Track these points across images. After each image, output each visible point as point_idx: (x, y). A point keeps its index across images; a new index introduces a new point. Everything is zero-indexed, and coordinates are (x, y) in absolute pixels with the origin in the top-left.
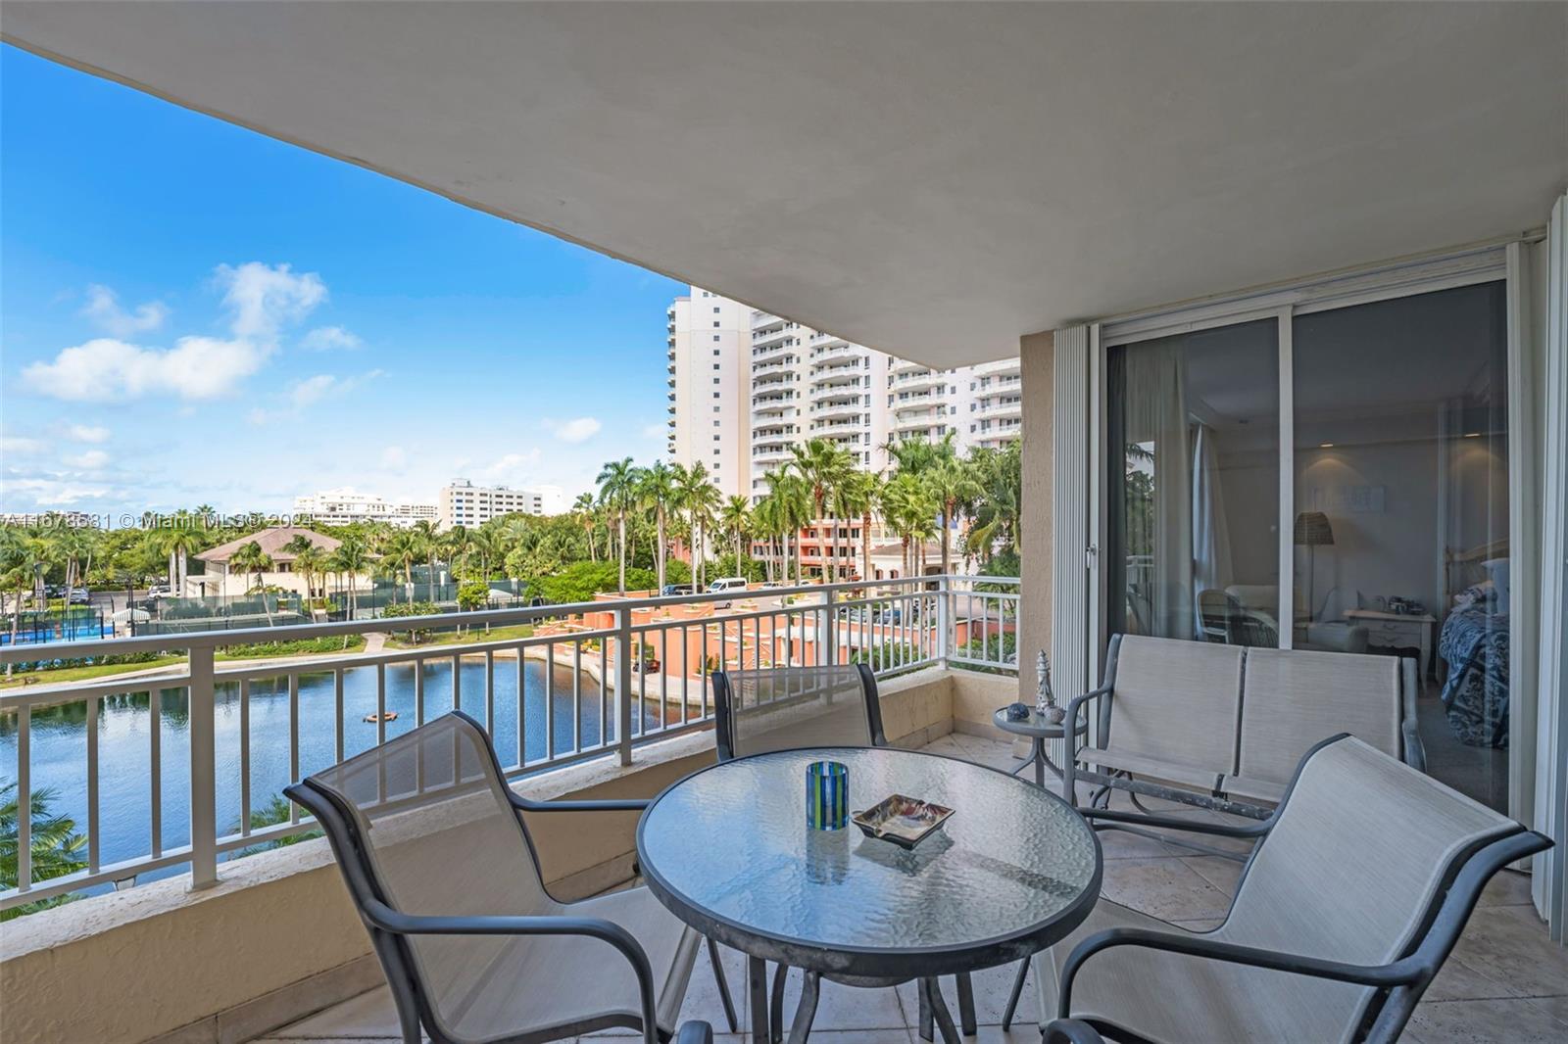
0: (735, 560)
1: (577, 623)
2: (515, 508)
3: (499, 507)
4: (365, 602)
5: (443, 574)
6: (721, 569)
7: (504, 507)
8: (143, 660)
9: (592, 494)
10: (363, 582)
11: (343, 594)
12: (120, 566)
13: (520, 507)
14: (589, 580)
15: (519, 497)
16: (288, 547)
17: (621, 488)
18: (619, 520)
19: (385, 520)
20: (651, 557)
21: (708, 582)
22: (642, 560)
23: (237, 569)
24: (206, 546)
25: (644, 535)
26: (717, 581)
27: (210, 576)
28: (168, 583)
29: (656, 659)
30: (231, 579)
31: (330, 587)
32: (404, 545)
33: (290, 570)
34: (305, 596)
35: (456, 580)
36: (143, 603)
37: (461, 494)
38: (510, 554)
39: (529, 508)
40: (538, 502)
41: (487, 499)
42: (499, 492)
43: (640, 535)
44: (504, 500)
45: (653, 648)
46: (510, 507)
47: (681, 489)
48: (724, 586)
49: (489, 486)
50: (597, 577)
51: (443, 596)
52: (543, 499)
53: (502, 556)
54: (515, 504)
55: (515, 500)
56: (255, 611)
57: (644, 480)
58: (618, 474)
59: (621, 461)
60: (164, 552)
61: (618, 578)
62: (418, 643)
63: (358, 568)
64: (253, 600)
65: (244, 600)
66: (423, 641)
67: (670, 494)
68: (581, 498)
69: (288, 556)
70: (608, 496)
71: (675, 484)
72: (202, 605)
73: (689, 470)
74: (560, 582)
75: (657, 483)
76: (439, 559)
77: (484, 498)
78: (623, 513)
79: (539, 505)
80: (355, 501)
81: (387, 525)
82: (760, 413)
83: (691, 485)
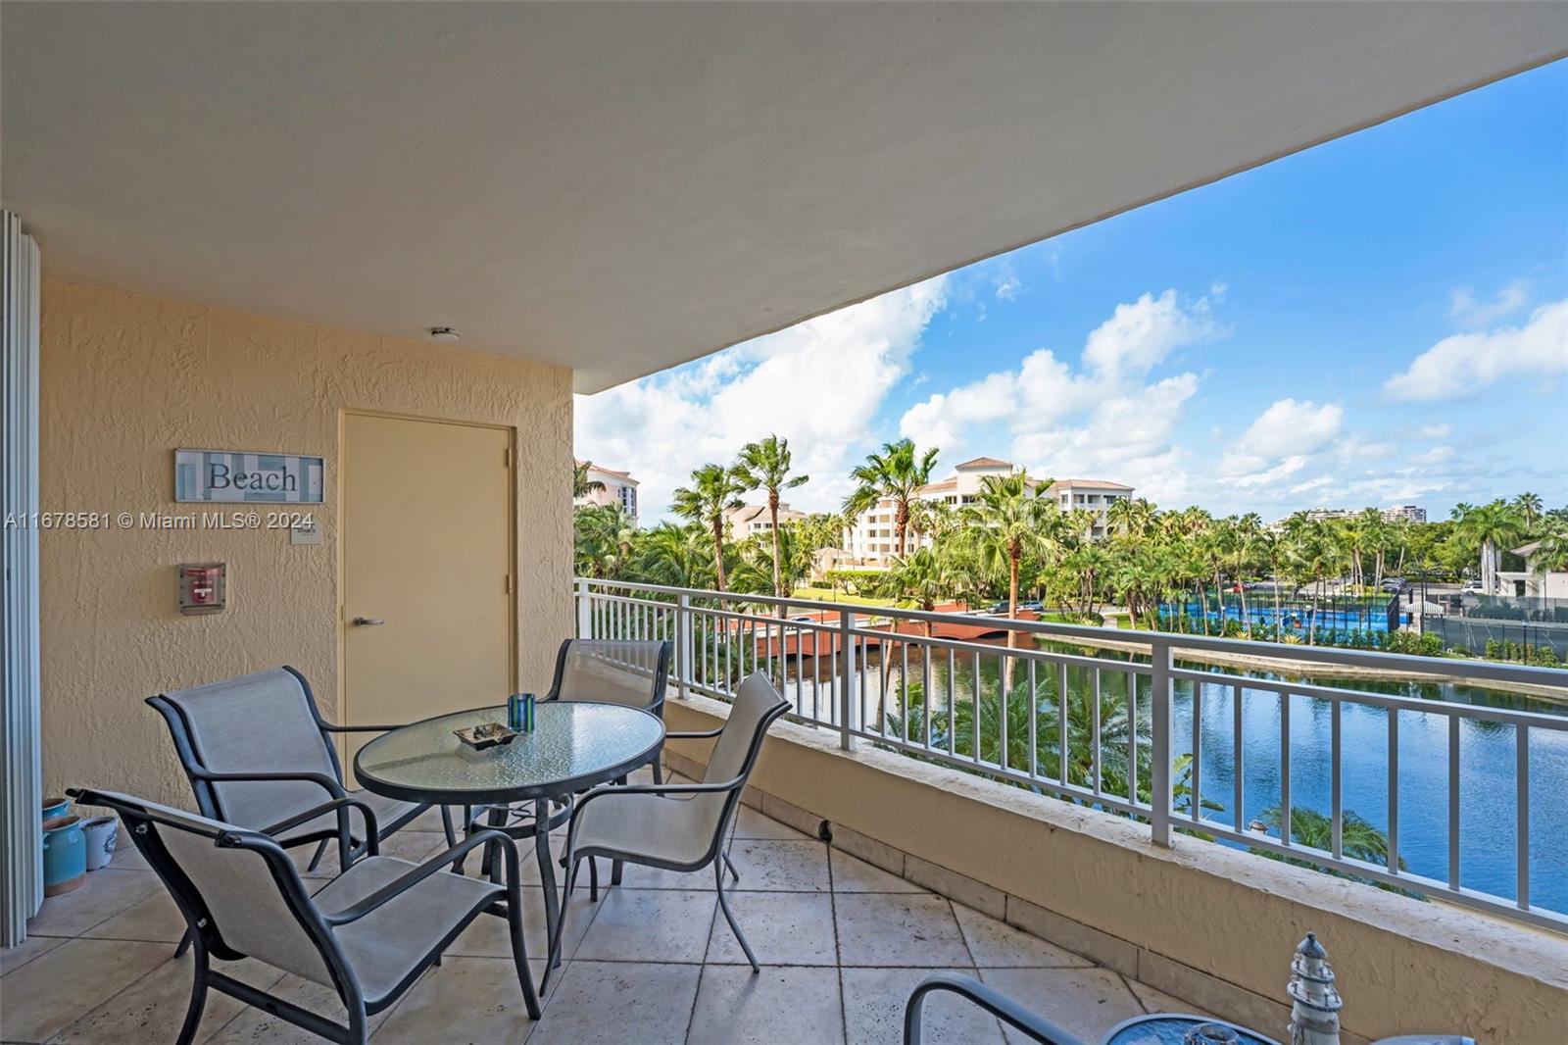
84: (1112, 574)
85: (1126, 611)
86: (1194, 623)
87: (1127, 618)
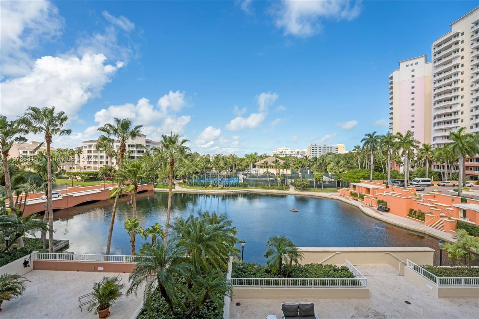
0: (425, 170)
1: (353, 190)
2: (329, 151)
3: (325, 151)
4: (290, 177)
5: (308, 171)
6: (417, 174)
7: (326, 151)
8: (245, 187)
9: (360, 145)
10: (289, 172)
11: (284, 175)
12: (241, 166)
13: (331, 151)
14: (358, 175)
15: (331, 148)
16: (273, 162)
17: (372, 143)
18: (370, 155)
19: (293, 155)
20: (381, 168)
21: (410, 179)
22: (377, 169)
23: (262, 167)
24: (256, 162)
25: (379, 160)
26: (415, 179)
27: (257, 168)
28: (249, 170)
29: (387, 207)
30: (260, 169)
31: (281, 173)
32: (300, 162)
33: (272, 168)
34: (276, 175)
35: (312, 173)
36: (245, 174)
37: (313, 147)
38: (329, 166)
39: (334, 151)
40: (337, 149)
41: (321, 149)
42: (325, 147)
43: (377, 160)
44: (326, 149)
45: (386, 203)
46: (328, 151)
47: (400, 142)
48: (419, 181)
49: (322, 145)
50: (361, 174)
51: (309, 177)
52: (339, 148)
53: (326, 166)
54: (329, 150)
55: (329, 149)
56: (265, 178)
57: (382, 140)
58: (370, 138)
59: (371, 133)
60: (249, 163)
61: (370, 175)
62: (303, 190)
63: (288, 168)
64: (265, 175)
65: (263, 175)
66: (304, 190)
67: (394, 144)
68: (356, 147)
69: (273, 164)
70: (366, 146)
71: (397, 140)
72: (255, 175)
73: (404, 135)
74: (347, 175)
75: (388, 140)
76: (307, 166)
77: (320, 149)
78: (372, 152)
79: (337, 150)
80: (286, 150)
81: (294, 157)
82: (437, 109)
83: (405, 139)
84: (178, 171)
85: (181, 181)
86: (199, 184)
87: (181, 183)
